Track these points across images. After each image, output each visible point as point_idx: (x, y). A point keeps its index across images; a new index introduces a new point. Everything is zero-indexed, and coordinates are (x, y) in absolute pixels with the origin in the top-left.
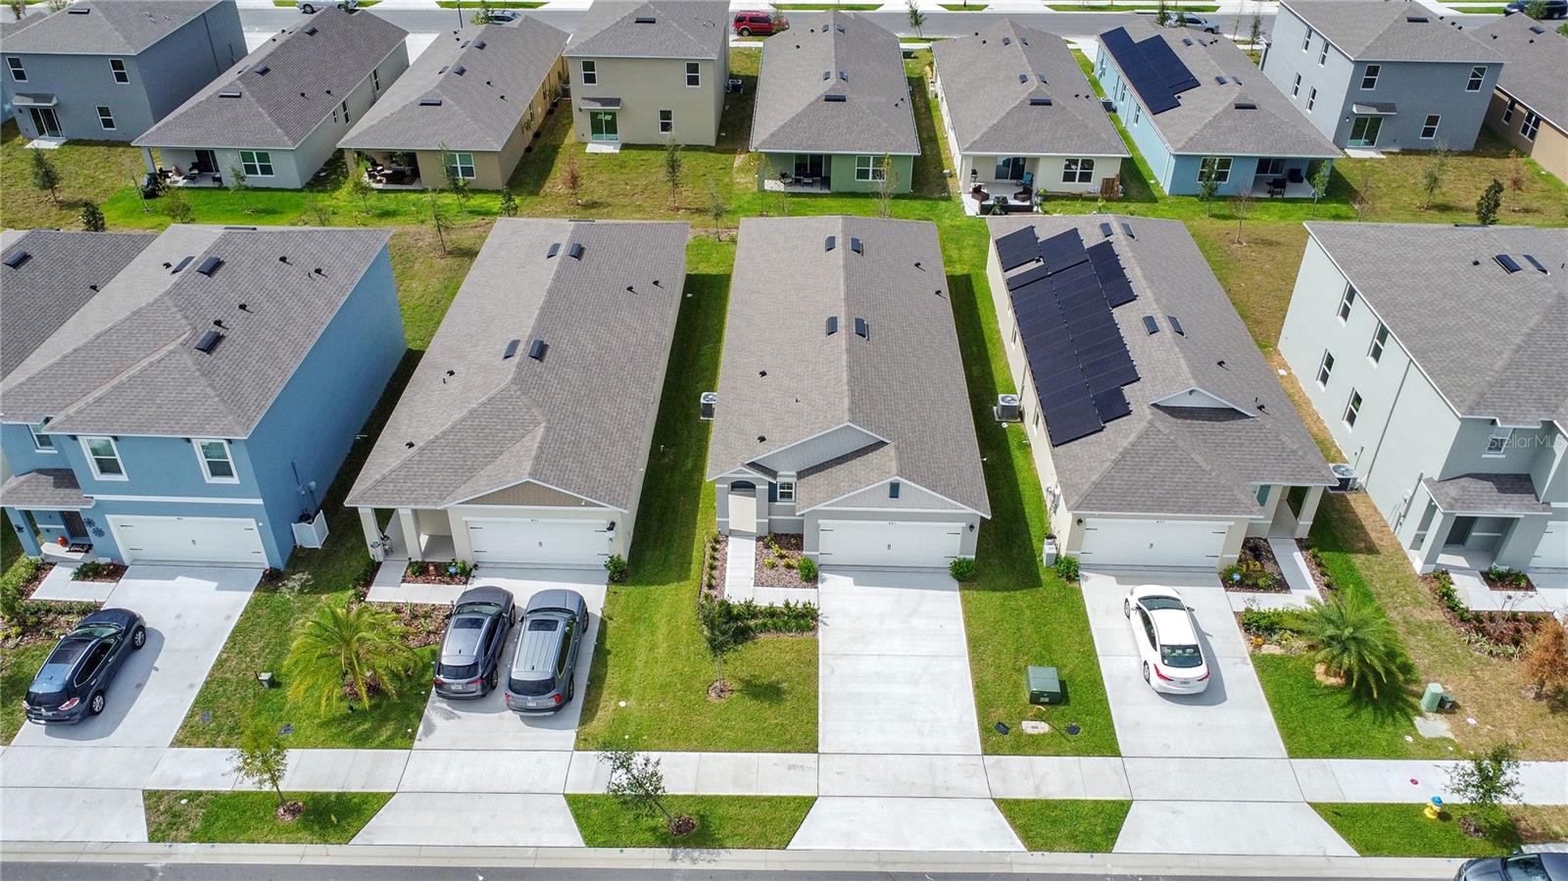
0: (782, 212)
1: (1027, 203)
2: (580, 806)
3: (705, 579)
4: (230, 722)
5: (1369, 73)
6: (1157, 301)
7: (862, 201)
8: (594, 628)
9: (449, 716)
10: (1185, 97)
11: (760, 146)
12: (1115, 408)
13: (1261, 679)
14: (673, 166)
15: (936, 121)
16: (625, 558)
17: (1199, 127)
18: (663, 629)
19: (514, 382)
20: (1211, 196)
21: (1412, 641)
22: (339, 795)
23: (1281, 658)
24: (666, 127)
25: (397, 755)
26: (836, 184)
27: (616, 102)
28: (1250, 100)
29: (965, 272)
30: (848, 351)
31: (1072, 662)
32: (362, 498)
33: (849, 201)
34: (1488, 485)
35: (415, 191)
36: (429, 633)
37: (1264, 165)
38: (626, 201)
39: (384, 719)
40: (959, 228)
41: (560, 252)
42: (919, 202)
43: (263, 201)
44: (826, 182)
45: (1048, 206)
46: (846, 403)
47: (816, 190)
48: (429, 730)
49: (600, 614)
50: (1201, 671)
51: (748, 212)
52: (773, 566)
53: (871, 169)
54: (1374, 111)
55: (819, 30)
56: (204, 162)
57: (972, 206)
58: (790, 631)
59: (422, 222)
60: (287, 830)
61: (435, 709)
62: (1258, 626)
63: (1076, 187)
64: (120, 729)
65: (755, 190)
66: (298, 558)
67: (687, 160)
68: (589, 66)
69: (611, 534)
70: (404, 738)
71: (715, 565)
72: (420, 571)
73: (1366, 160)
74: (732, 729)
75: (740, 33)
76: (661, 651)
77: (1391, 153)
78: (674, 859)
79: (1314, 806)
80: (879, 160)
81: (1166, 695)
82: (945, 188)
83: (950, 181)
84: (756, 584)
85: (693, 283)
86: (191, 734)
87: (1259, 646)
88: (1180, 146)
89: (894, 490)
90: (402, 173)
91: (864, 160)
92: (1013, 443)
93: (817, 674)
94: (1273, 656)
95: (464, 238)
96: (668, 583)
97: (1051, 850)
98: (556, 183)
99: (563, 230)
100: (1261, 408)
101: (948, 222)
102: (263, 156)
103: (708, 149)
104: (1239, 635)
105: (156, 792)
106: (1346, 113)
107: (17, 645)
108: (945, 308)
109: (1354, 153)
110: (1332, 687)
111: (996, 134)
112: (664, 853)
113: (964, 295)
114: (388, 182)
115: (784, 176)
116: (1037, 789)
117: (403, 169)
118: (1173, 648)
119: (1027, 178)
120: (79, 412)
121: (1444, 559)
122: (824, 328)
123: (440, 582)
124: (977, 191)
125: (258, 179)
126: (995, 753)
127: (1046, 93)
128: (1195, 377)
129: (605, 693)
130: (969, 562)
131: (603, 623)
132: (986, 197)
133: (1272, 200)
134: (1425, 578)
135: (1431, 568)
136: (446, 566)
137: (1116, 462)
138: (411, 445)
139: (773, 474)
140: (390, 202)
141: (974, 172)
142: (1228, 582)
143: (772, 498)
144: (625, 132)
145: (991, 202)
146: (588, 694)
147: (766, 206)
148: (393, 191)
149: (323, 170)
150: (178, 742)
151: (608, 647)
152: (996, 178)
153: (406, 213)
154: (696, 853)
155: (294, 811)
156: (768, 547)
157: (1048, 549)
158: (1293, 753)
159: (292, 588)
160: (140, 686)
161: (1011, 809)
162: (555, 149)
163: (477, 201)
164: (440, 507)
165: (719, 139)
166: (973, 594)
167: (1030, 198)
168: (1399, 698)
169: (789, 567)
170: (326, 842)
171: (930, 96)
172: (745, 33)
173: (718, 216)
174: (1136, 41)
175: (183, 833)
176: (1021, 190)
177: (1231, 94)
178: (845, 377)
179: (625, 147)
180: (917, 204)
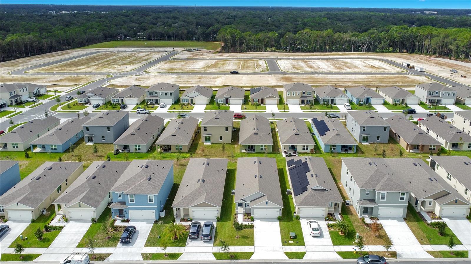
0: (245, 156)
1: (295, 154)
2: (215, 254)
3: (234, 220)
4: (153, 243)
5: (363, 128)
6: (314, 172)
7: (262, 154)
8: (215, 229)
9: (191, 242)
10: (327, 133)
11: (241, 143)
12: (305, 189)
13: (330, 234)
14: (223, 148)
15: (277, 137)
16: (219, 217)
17: (329, 139)
18: (227, 228)
19: (200, 186)
20: (332, 152)
21: (357, 228)
22: (174, 253)
23: (334, 231)
24: (221, 139)
25: (183, 248)
26: (256, 151)
27: (211, 134)
28: (339, 134)
29: (282, 168)
30: (259, 180)
31: (298, 232)
32: (174, 206)
33: (259, 154)
34: (367, 201)
35: (170, 153)
36: (186, 230)
37: (343, 146)
38: (213, 155)
39: (180, 242)
40: (281, 159)
41: (205, 164)
42: (273, 154)
43: (139, 155)
44: (254, 150)
45: (299, 155)
46: (258, 188)
47: (252, 152)
48: (188, 244)
49: (216, 226)
50: (319, 232)
51: (238, 157)
52: (246, 218)
53: (263, 148)
54: (366, 135)
55: (252, 119)
56: (126, 147)
57: (284, 155)
58: (249, 228)
59: (173, 159)
60: (166, 258)
61: (188, 241)
62: (329, 226)
63: (305, 151)
64: (134, 245)
65: (240, 152)
66: (160, 218)
67: (226, 146)
68: (205, 127)
69: (218, 212)
70: (184, 245)
71: (236, 218)
72: (183, 220)
73: (366, 145)
74: (239, 243)
75: (235, 118)
76: (227, 232)
77: (371, 144)
78: (231, 261)
79: (336, 252)
80: (265, 146)
81: (313, 237)
82: (279, 151)
83: (280, 150)
84: (243, 221)
85: (228, 170)
86: (146, 245)
87: (330, 229)
88: (325, 143)
89: (267, 203)
90: (166, 149)
91: (262, 146)
92: (290, 198)
93: (254, 235)
94: (332, 231)
95: (182, 162)
96: (227, 221)
97: (293, 259)
98: (199, 151)
99: (205, 160)
100: (331, 189)
101: (279, 158)
102: (139, 146)
103: (230, 144)
104: (327, 228)
105: (143, 253)
106: (360, 136)
107: (113, 232)
108: (277, 174)
109: (363, 144)
110: (342, 235)
111: (288, 141)
112: (229, 260)
113: (281, 172)
114: (164, 151)
115: (246, 149)
116: (291, 250)
117: (167, 148)
118: (314, 228)
119: (295, 149)
120: (129, 191)
121: (363, 215)
122: (254, 177)
123: (187, 222)
124: (285, 152)
125: (138, 151)
126: (284, 246)
127: (298, 133)
128: (318, 184)
129: (218, 238)
130: (281, 217)
131: (216, 228)
132: (287, 153)
133: (345, 153)
134: (360, 219)
135: (361, 217)
136: (188, 219)
137: (305, 198)
138: (182, 197)
139: (246, 201)
140: (165, 155)
141: (285, 148)
142: (326, 220)
143: (246, 206)
144: (212, 140)
145: (288, 154)
146: (215, 238)
147: (242, 155)
148: (165, 153)
149: (149, 149)
150: (145, 247)
151: (217, 231)
152: (289, 149)
153: (168, 157)
154: (235, 260)
155: (167, 256)
156: (245, 215)
157: (295, 214)
158: (334, 245)
159: (160, 223)
160: (136, 238)
161: (286, 253)
162: (197, 144)
163: (183, 155)
164: (188, 207)
165: (232, 141)
166: (281, 222)
167: (296, 153)
168: (353, 237)
169: (249, 218)
170: (173, 260)
171: (276, 132)
172: (236, 118)
173: (233, 157)
174: (318, 121)
175: (149, 259)
176: (294, 152)
177: (336, 132)
178: (258, 184)
179: (212, 143)
180: (273, 155)
